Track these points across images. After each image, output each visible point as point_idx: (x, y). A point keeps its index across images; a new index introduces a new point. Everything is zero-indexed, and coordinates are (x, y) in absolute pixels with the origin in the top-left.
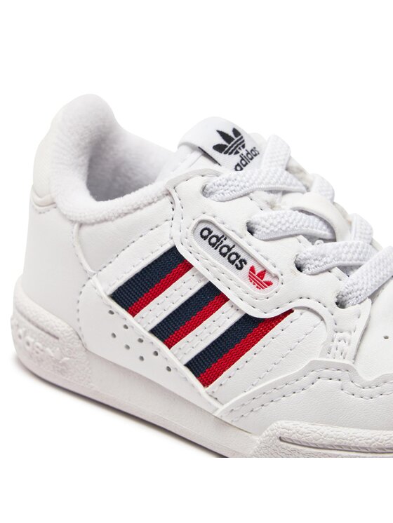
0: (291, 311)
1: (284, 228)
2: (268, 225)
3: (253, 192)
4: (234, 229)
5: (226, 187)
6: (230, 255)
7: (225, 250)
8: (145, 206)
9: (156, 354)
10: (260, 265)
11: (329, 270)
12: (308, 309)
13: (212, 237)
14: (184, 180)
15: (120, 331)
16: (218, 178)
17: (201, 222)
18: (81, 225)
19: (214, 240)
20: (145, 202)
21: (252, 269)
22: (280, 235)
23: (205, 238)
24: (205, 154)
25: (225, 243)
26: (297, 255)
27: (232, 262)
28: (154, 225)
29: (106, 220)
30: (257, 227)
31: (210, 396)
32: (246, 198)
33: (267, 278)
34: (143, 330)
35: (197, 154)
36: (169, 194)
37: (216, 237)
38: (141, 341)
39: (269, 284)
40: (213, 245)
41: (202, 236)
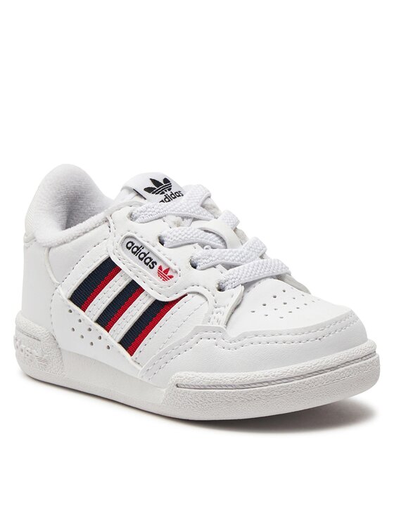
0: (186, 295)
1: (183, 238)
2: (171, 236)
3: (165, 216)
4: (149, 240)
5: (146, 213)
6: (146, 259)
7: (142, 256)
8: (91, 230)
9: (100, 338)
10: (166, 264)
11: (214, 266)
12: (198, 293)
13: (134, 248)
14: (117, 210)
15: (77, 325)
16: (141, 208)
17: (127, 237)
18: (50, 249)
19: (135, 249)
20: (91, 227)
21: (160, 268)
22: (180, 243)
23: (129, 248)
24: (139, 194)
25: (143, 251)
26: (192, 257)
27: (147, 264)
28: (96, 243)
29: (65, 243)
30: (165, 239)
31: (135, 361)
32: (161, 220)
33: (169, 273)
34: (90, 320)
35: (133, 194)
36: (107, 221)
37: (137, 247)
38: (90, 330)
39: (171, 277)
40: (134, 253)
41: (127, 248)
